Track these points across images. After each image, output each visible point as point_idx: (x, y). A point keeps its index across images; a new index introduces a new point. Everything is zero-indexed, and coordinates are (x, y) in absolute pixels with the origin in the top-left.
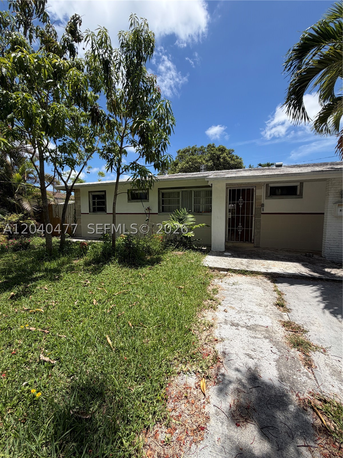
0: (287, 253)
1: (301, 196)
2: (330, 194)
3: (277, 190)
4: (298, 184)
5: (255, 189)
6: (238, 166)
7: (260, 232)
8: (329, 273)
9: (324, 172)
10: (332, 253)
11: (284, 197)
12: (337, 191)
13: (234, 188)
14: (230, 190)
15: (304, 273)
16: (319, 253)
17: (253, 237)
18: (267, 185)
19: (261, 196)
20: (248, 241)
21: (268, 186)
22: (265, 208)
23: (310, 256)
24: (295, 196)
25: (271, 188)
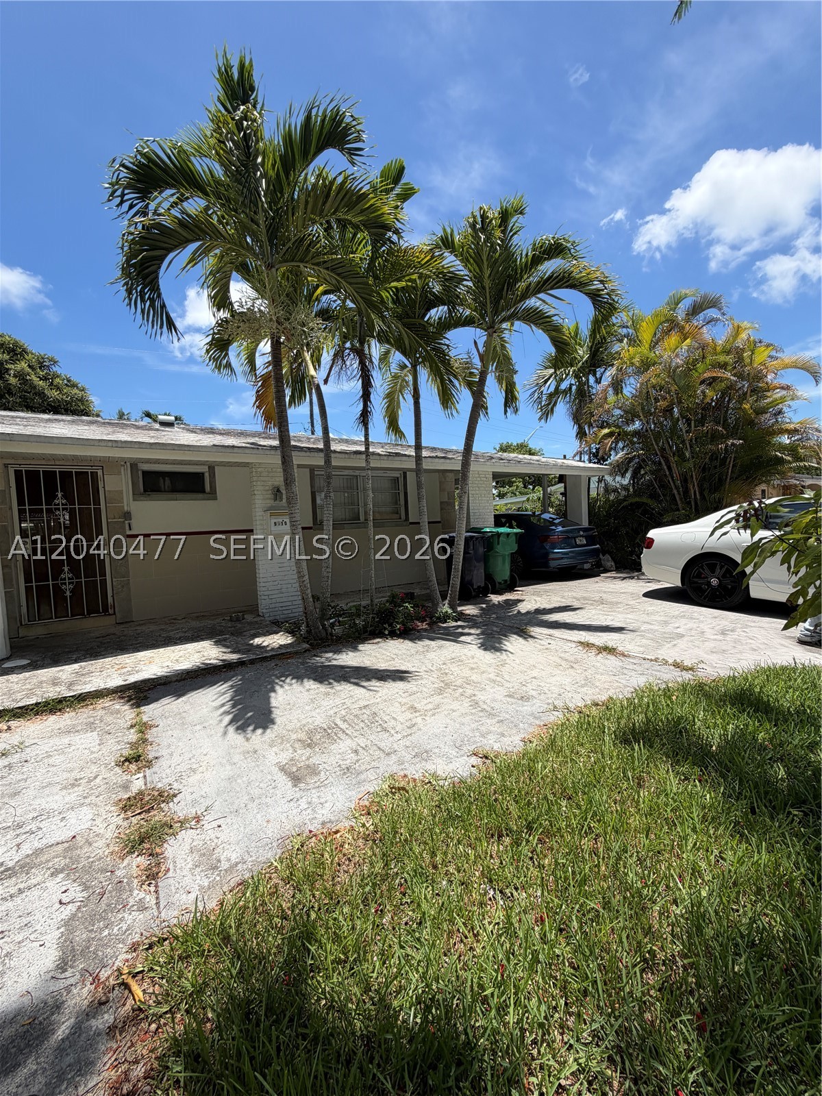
0: (195, 624)
1: (213, 495)
2: (256, 492)
3: (162, 481)
4: (204, 469)
5: (100, 472)
6: (75, 407)
7: (129, 583)
8: (259, 647)
9: (236, 450)
10: (273, 606)
11: (178, 495)
12: (267, 488)
13: (31, 468)
14: (18, 474)
15: (212, 662)
16: (254, 609)
17: (110, 600)
18: (134, 465)
19: (121, 492)
20: (98, 612)
21: (138, 470)
22: (133, 522)
23: (238, 620)
24: (201, 495)
25: (145, 473)
